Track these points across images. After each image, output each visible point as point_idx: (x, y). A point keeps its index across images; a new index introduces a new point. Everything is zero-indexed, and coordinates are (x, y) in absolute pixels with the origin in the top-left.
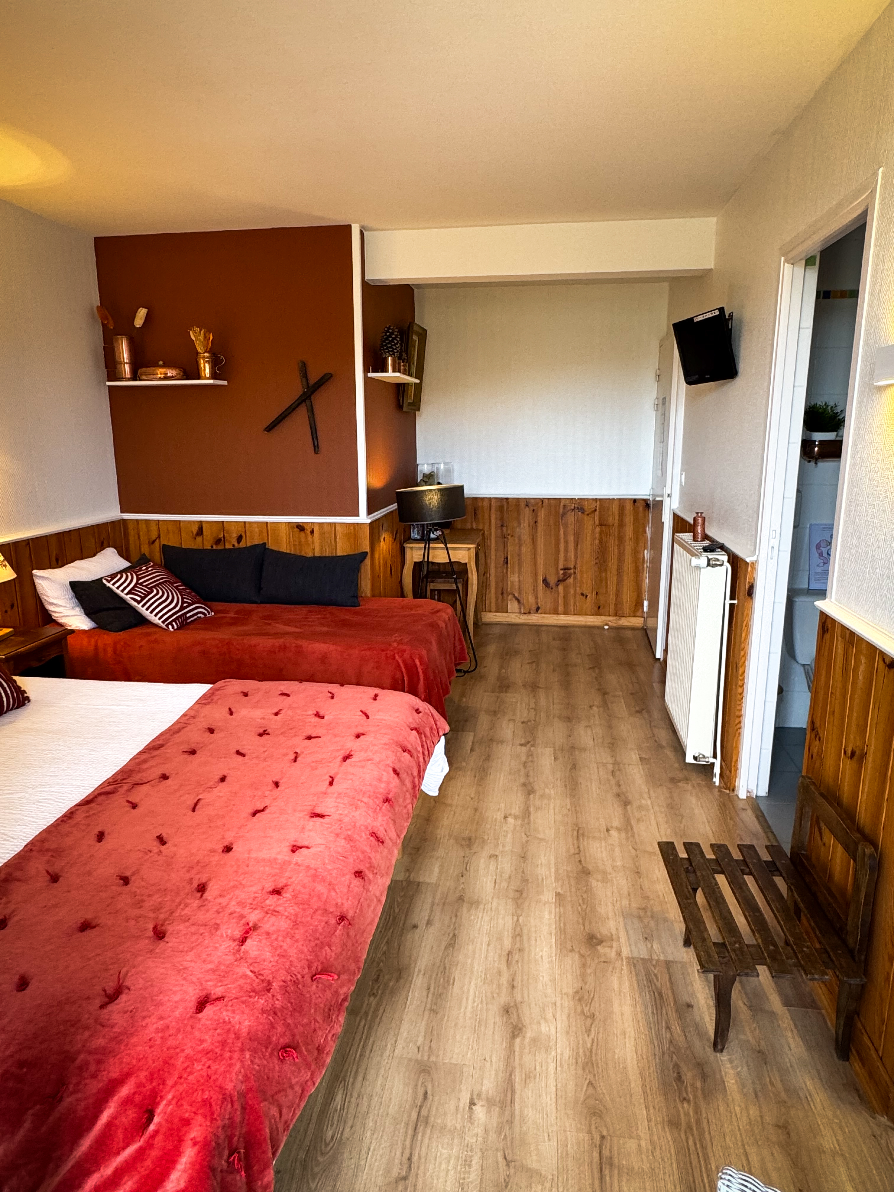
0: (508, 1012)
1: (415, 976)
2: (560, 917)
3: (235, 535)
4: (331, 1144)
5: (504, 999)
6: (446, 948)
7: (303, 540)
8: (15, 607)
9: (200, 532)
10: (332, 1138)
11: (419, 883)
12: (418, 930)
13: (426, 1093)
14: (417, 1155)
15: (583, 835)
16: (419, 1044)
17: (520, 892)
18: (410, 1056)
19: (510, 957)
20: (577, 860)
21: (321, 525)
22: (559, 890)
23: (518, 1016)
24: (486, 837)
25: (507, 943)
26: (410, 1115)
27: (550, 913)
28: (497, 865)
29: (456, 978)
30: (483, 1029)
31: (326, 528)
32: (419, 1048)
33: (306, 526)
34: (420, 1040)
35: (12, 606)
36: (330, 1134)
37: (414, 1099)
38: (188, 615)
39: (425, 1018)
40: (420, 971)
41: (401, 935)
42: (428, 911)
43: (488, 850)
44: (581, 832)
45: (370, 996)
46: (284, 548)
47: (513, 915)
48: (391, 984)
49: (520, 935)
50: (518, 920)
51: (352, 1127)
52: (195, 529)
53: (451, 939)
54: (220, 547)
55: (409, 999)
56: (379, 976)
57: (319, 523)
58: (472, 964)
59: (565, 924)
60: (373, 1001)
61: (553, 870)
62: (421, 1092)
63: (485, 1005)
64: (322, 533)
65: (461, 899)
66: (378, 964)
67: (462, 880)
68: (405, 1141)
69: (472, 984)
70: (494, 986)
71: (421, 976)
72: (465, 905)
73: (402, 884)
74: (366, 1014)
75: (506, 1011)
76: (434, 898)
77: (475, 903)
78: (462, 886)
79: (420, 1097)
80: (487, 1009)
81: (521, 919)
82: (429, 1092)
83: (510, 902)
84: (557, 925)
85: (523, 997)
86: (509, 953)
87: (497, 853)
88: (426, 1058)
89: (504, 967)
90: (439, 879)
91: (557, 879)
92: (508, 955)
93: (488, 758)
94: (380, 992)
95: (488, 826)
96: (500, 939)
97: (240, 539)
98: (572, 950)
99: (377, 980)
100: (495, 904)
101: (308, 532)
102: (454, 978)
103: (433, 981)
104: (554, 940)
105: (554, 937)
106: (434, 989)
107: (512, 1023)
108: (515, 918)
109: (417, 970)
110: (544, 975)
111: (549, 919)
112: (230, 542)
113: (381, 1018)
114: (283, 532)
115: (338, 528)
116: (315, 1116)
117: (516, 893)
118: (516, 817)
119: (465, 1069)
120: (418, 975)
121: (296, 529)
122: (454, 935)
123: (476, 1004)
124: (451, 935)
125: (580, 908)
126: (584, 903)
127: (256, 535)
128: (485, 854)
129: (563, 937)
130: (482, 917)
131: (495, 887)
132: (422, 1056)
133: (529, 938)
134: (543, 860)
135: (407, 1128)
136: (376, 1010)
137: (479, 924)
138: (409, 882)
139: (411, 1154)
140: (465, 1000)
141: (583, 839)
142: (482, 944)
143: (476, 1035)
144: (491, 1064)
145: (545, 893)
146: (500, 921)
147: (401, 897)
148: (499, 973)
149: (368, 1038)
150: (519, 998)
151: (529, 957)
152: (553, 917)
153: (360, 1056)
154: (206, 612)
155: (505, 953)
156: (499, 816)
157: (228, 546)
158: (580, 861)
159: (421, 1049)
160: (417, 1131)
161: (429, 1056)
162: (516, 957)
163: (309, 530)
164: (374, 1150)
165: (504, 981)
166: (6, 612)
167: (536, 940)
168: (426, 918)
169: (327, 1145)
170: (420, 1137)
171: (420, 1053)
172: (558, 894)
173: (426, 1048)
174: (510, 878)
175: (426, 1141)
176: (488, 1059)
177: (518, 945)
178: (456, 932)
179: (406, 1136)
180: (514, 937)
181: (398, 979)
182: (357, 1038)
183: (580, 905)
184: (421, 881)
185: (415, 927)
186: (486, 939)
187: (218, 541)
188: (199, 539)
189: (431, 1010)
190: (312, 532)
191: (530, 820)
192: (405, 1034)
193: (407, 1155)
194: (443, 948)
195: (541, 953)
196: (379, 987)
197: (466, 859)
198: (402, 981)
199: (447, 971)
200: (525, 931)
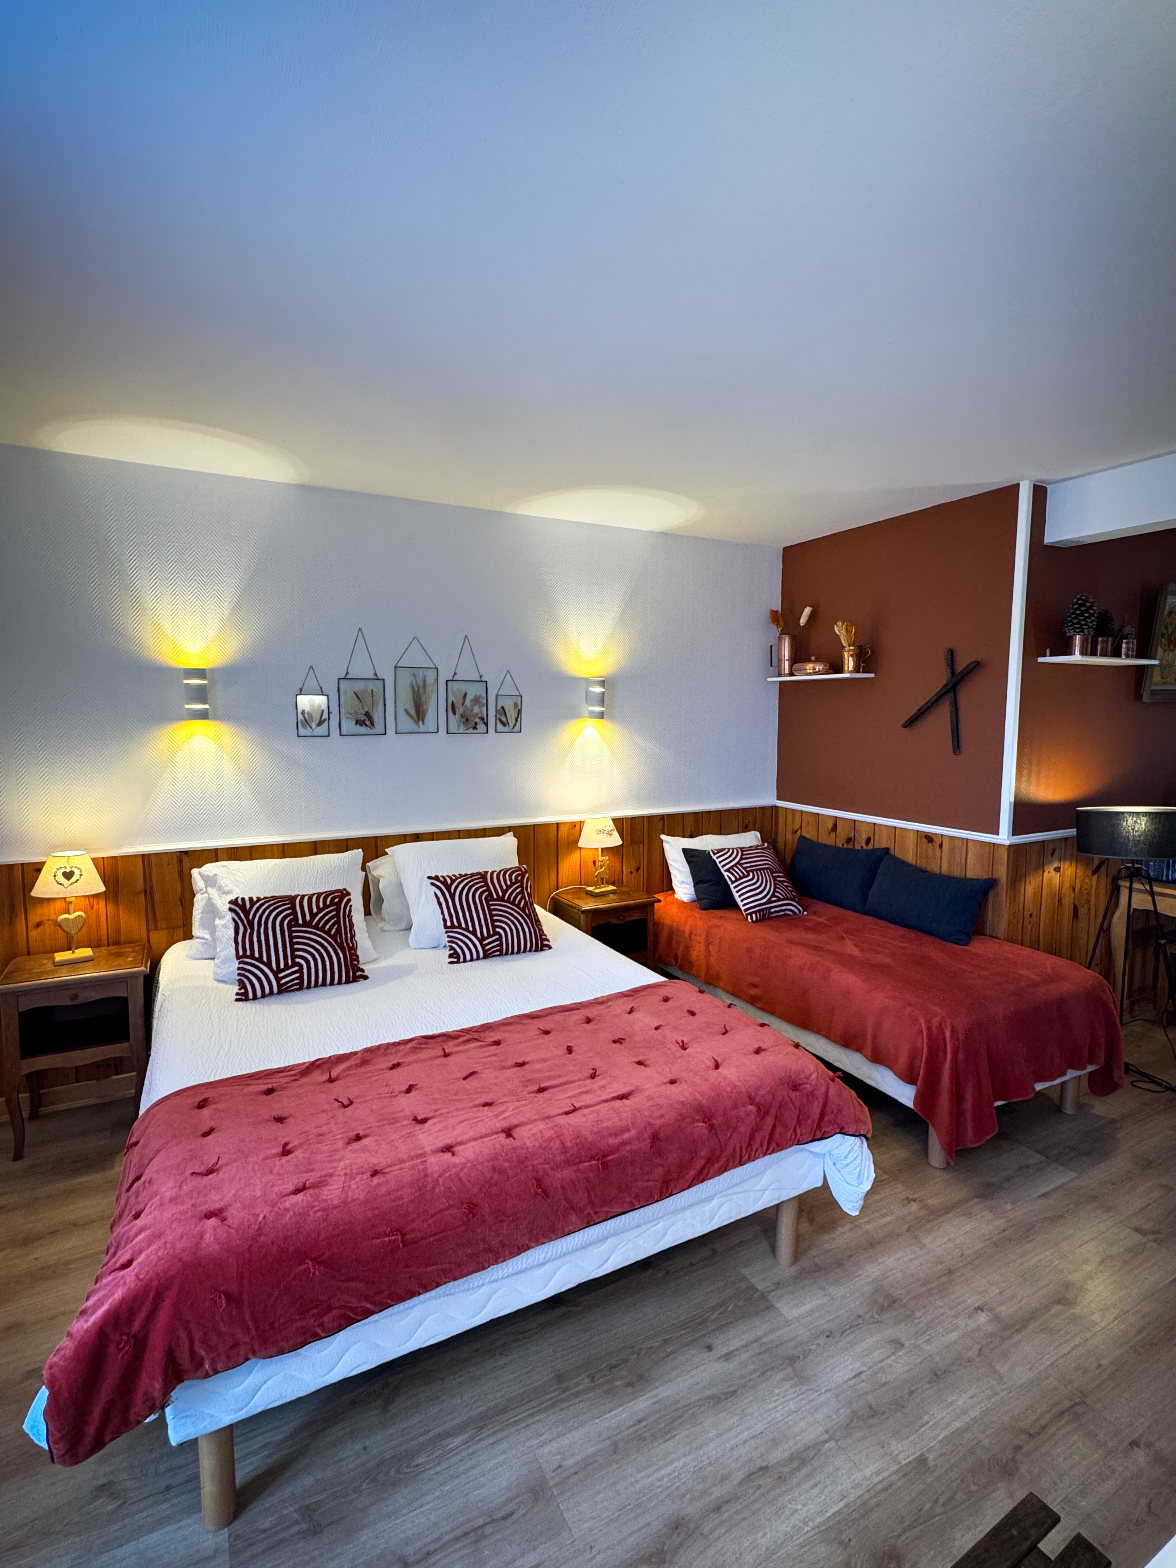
0: (677, 1528)
1: (645, 1397)
2: (885, 1489)
3: (864, 837)
4: (412, 1469)
5: (691, 1510)
6: (712, 1397)
7: (930, 853)
8: (641, 871)
9: (834, 828)
10: (418, 1466)
11: (772, 1306)
12: (707, 1354)
13: (511, 1514)
14: (438, 1557)
15: (1077, 1417)
16: (564, 1463)
17: (873, 1412)
18: (544, 1465)
19: (761, 1473)
20: (1017, 1442)
21: (952, 838)
22: (931, 1457)
23: (682, 1543)
24: (918, 1314)
25: (778, 1455)
26: (477, 1517)
27: (878, 1473)
28: (889, 1357)
29: (677, 1437)
30: (631, 1516)
31: (958, 843)
32: (560, 1467)
33: (934, 838)
34: (570, 1462)
35: (638, 869)
36: (420, 1460)
37: (499, 1509)
38: (773, 910)
39: (601, 1446)
40: (655, 1396)
41: (687, 1345)
42: (743, 1343)
43: (900, 1331)
44: (1078, 1409)
45: (589, 1376)
46: (910, 858)
47: (826, 1432)
48: (618, 1383)
49: (804, 1462)
50: (826, 1442)
51: (437, 1473)
52: (830, 825)
53: (727, 1393)
54: (850, 846)
55: (612, 1413)
56: (619, 1365)
57: (950, 837)
58: (711, 1440)
59: (878, 1505)
60: (586, 1383)
61: (958, 1424)
62: (508, 1509)
63: (666, 1494)
64: (952, 849)
65: (792, 1360)
66: (633, 1353)
67: (822, 1341)
68: (447, 1533)
69: (683, 1460)
70: (701, 1486)
71: (650, 1402)
72: (789, 1370)
73: (754, 1293)
74: (567, 1389)
75: (677, 1525)
76: (766, 1335)
77: (801, 1379)
78: (814, 1347)
79: (503, 1513)
80: (662, 1501)
81: (832, 1444)
82: (514, 1517)
83: (844, 1412)
84: (867, 1496)
85: (712, 1531)
86: (764, 1469)
87: (907, 1344)
88: (552, 1483)
89: (739, 1476)
90: (798, 1319)
91: (947, 1440)
92: (760, 1469)
93: (1058, 1218)
94: (600, 1381)
95: (939, 1303)
96: (775, 1442)
97: (868, 841)
98: (844, 1545)
99: (612, 1367)
100: (823, 1398)
101: (937, 846)
102: (675, 1436)
103: (653, 1418)
104: (836, 1508)
105: (842, 1504)
106: (645, 1427)
107: (664, 1544)
108: (826, 1437)
109: (655, 1392)
110: (769, 1535)
111: (865, 1478)
112: (859, 843)
113: (570, 1406)
114: (911, 842)
115: (971, 846)
116: (432, 1434)
117: (868, 1410)
118: (997, 1318)
119: (565, 1534)
120: (650, 1397)
121: (924, 840)
122: (734, 1392)
123: (658, 1484)
124: (732, 1389)
125: (928, 1506)
126: (944, 1505)
127: (884, 840)
128: (891, 1332)
129: (855, 1515)
130: (788, 1401)
131: (850, 1379)
132: (553, 1478)
133: (809, 1476)
134: (962, 1400)
135: (461, 1525)
136: (577, 1395)
137: (774, 1404)
138: (763, 1297)
139: (436, 1551)
140: (653, 1468)
141: (1067, 1423)
142: (748, 1429)
143: (616, 1514)
144: (590, 1560)
145: (906, 1442)
146: (803, 1424)
147: (736, 1306)
148: (724, 1478)
149: (540, 1412)
150: (707, 1527)
151: (780, 1495)
152: (876, 1480)
153: (515, 1422)
154: (796, 911)
155: (759, 1463)
156: (973, 1301)
157: (857, 847)
158: (1019, 1448)
159: (560, 1470)
160: (463, 1538)
161: (556, 1485)
162: (766, 1481)
163: (939, 843)
164: (422, 1513)
165: (718, 1492)
166: (631, 873)
167: (816, 1485)
168: (731, 1349)
169: (408, 1467)
170: (458, 1546)
171: (554, 1474)
172: (922, 1460)
173: (564, 1475)
174: (884, 1385)
175: (457, 1556)
176: (594, 1552)
177: (786, 1470)
178: (740, 1390)
179: (452, 1531)
180: (792, 1458)
181: (630, 1384)
182: (533, 1404)
183: (936, 1502)
184: (778, 1305)
185: (709, 1348)
186: (759, 1428)
187: (849, 840)
188: (833, 834)
189: (615, 1444)
190: (941, 846)
191: (1010, 1337)
192: (567, 1441)
193: (431, 1548)
194: (708, 1393)
195: (800, 1507)
196: (606, 1375)
197: (860, 1321)
198: (630, 1390)
199: (679, 1421)
200: (815, 1463)
